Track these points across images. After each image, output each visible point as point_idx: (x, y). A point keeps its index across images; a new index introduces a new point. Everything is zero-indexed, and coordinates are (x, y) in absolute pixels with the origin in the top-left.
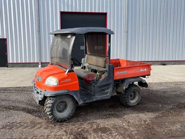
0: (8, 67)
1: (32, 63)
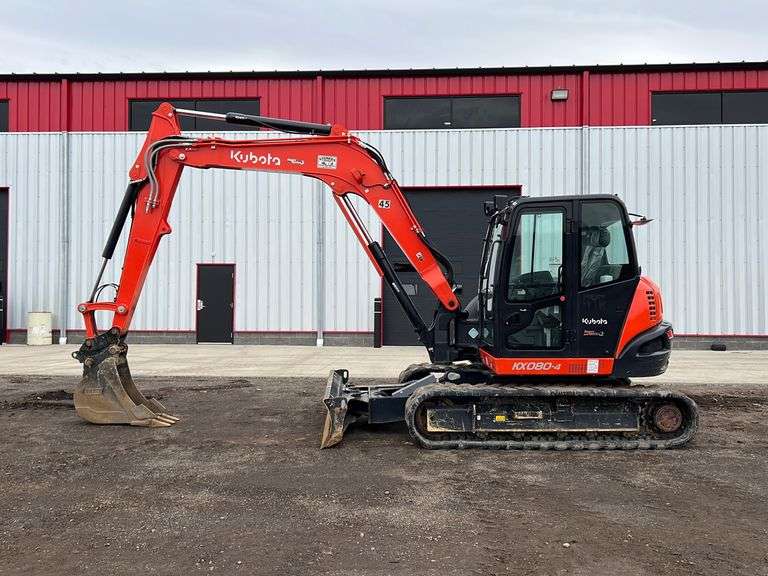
0: (233, 344)
1: (298, 333)
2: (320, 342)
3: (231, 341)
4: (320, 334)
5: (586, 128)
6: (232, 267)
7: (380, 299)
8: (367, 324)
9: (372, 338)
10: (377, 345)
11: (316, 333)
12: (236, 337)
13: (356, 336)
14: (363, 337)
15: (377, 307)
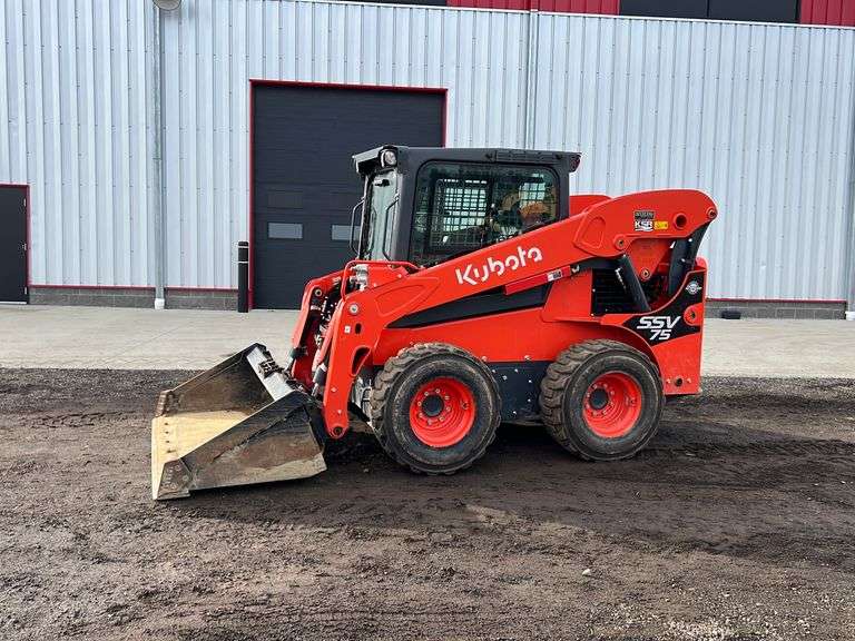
0: (28, 303)
1: (128, 289)
2: (159, 302)
3: (26, 299)
4: (160, 292)
5: (534, 13)
6: (23, 190)
7: (246, 244)
8: (229, 279)
9: (235, 297)
10: (243, 308)
11: (154, 289)
12: (33, 293)
13: (213, 296)
14: (224, 298)
15: (243, 254)
